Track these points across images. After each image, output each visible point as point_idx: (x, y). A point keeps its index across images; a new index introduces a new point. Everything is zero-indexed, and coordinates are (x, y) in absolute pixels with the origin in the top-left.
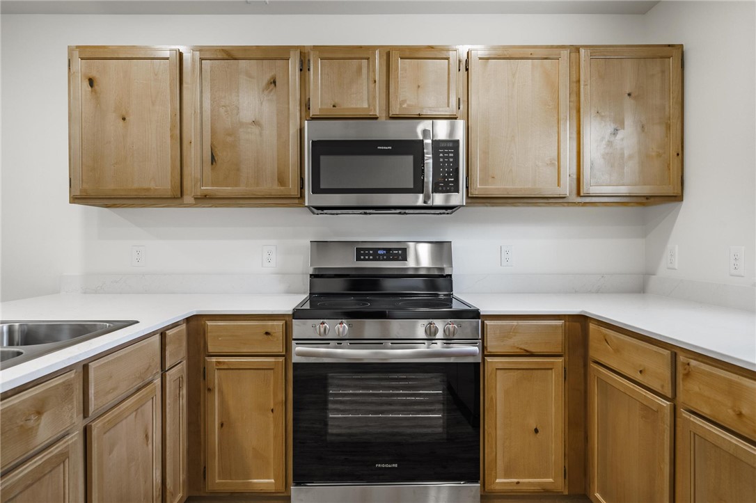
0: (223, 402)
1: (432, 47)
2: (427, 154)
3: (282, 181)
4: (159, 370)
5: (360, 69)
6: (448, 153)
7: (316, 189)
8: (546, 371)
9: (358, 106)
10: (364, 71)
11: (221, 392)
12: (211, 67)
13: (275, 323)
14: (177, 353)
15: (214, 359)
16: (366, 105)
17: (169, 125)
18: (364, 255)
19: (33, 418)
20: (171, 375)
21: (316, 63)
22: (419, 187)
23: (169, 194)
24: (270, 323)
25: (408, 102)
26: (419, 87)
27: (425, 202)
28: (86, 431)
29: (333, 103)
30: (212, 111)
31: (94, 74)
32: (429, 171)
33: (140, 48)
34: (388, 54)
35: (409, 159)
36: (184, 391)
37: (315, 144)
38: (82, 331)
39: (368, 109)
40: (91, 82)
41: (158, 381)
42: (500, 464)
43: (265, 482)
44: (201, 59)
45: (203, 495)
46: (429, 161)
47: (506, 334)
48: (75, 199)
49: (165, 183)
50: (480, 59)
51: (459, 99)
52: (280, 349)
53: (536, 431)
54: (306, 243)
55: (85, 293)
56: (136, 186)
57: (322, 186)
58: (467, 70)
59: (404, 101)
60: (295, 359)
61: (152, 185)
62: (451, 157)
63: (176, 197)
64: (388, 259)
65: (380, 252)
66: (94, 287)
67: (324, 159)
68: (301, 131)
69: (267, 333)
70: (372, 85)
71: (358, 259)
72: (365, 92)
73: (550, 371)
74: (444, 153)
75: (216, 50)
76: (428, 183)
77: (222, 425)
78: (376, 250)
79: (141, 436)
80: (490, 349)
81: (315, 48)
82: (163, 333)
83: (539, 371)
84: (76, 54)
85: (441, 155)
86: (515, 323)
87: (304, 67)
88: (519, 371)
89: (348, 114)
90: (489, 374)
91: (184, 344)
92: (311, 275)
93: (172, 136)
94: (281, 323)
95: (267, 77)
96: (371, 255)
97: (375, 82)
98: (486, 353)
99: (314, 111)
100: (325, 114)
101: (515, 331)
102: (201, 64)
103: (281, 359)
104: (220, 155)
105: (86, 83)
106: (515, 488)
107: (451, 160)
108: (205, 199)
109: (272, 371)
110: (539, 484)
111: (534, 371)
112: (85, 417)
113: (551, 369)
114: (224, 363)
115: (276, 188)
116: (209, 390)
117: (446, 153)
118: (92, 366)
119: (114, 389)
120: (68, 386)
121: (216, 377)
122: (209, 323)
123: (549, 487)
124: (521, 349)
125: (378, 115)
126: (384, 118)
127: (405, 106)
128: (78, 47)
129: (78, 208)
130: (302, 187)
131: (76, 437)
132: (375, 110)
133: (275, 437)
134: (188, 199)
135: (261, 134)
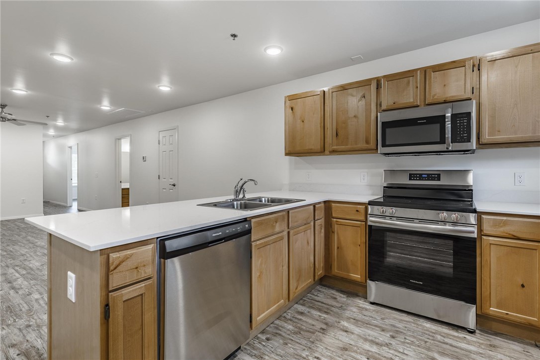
0: (338, 238)
1: (454, 62)
2: (448, 121)
3: (367, 142)
4: (313, 219)
5: (409, 82)
6: (463, 120)
7: (384, 145)
8: (532, 250)
9: (408, 101)
10: (411, 83)
11: (338, 234)
12: (336, 95)
13: (361, 207)
14: (320, 214)
15: (335, 220)
16: (412, 100)
17: (319, 122)
18: (414, 177)
19: (275, 223)
20: (318, 223)
21: (384, 83)
22: (442, 141)
23: (319, 151)
24: (359, 206)
25: (437, 95)
26: (445, 85)
27: (447, 148)
28: (289, 233)
29: (394, 102)
30: (337, 113)
31: (293, 106)
32: (448, 131)
33: (309, 92)
34: (425, 71)
35: (438, 126)
36: (323, 231)
37: (383, 123)
38: (288, 201)
39: (413, 102)
40: (292, 109)
41: (312, 223)
42: (494, 300)
43: (357, 277)
44: (332, 92)
45: (330, 275)
46: (448, 125)
47: (496, 224)
48: (287, 154)
49: (317, 146)
50: (489, 61)
51: (473, 88)
52: (363, 218)
53: (523, 286)
54: (382, 171)
55: (290, 191)
56: (307, 148)
57: (387, 143)
58: (479, 70)
59: (435, 95)
60: (369, 223)
61: (313, 147)
62: (465, 122)
63: (322, 152)
64: (428, 180)
65: (423, 176)
66: (293, 188)
67: (388, 130)
68: (377, 117)
69: (357, 211)
70: (415, 90)
71: (410, 179)
72: (412, 94)
73: (535, 251)
74: (460, 120)
75: (338, 87)
76: (448, 138)
77: (338, 248)
78: (421, 175)
79: (306, 242)
80: (485, 232)
81: (385, 77)
82: (314, 205)
83: (525, 250)
84: (287, 99)
85: (458, 122)
86: (505, 218)
87: (378, 87)
88: (508, 247)
89: (401, 106)
90: (485, 246)
91: (323, 211)
92: (384, 187)
93: (320, 127)
94: (364, 207)
95: (361, 94)
96: (418, 177)
97: (417, 87)
98: (482, 233)
99: (384, 107)
100: (390, 108)
101: (505, 223)
102: (332, 94)
103: (364, 223)
104: (340, 133)
105: (290, 110)
106: (505, 316)
107: (466, 124)
108: (333, 152)
109: (359, 228)
110: (525, 319)
111: (520, 249)
112: (288, 228)
113: (536, 250)
114: (339, 222)
115: (365, 146)
116: (333, 232)
117: (462, 120)
118: (290, 212)
119: (297, 221)
120: (283, 216)
121: (336, 227)
122: (333, 204)
123: (534, 323)
124: (509, 234)
125: (419, 104)
126: (423, 106)
127: (436, 97)
128: (288, 96)
129: (288, 157)
130: (377, 145)
131: (285, 233)
132: (417, 102)
133: (361, 257)
134: (327, 152)
135: (358, 122)
